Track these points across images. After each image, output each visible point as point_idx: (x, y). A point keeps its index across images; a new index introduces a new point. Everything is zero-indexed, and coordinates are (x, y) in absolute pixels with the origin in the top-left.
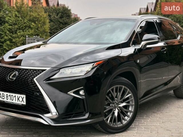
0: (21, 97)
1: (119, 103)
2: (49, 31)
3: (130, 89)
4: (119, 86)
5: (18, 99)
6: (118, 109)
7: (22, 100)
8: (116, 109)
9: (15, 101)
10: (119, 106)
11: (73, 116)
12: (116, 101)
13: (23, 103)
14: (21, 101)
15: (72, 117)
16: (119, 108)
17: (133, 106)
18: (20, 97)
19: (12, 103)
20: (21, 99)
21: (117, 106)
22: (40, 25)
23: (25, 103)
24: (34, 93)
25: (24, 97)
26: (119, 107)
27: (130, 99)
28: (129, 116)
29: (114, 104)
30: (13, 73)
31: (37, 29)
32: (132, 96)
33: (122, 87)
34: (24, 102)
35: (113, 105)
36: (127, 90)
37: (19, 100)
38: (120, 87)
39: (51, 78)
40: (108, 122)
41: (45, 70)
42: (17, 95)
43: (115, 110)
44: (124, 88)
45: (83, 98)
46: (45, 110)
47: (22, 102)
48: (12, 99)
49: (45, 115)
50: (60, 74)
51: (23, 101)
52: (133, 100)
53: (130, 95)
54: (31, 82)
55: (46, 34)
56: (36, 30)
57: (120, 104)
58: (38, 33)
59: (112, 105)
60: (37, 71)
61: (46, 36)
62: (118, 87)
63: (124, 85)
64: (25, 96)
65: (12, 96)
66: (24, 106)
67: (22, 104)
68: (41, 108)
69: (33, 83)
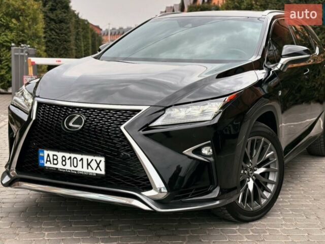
0: (96, 160)
1: (255, 168)
2: (43, 35)
3: (272, 143)
4: (256, 138)
5: (89, 164)
6: (253, 179)
7: (97, 165)
8: (251, 179)
9: (82, 169)
10: (255, 172)
11: (193, 194)
12: (250, 165)
13: (98, 172)
14: (94, 168)
15: (190, 196)
16: (254, 177)
17: (277, 173)
18: (92, 160)
19: (76, 172)
20: (94, 165)
21: (251, 173)
22: (27, 24)
23: (103, 172)
24: (119, 153)
25: (100, 161)
26: (255, 175)
27: (272, 160)
28: (270, 190)
29: (246, 170)
30: (75, 116)
31: (23, 31)
32: (276, 155)
33: (261, 140)
34: (101, 170)
35: (246, 172)
36: (268, 145)
37: (89, 167)
38: (258, 140)
39: (151, 125)
40: (239, 202)
41: (139, 111)
42: (85, 157)
43: (249, 181)
44: (264, 142)
45: (209, 160)
46: (140, 183)
47: (96, 170)
48: (75, 165)
49: (143, 193)
50: (166, 118)
51: (98, 168)
52: (277, 163)
53: (272, 152)
54: (114, 134)
55: (37, 40)
56: (21, 33)
57: (256, 170)
58: (24, 39)
59: (244, 172)
60: (124, 113)
61: (38, 43)
62: (254, 140)
63: (263, 136)
64: (103, 159)
65: (75, 160)
66: (100, 178)
67: (96, 174)
68: (133, 181)
69: (118, 135)
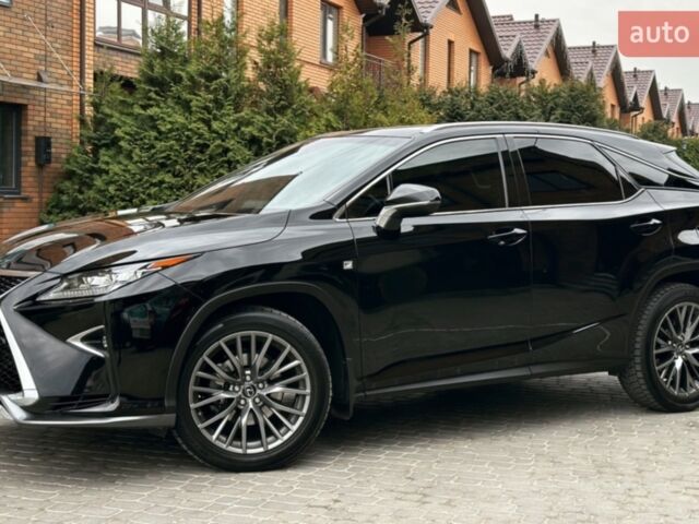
1: (261, 385)
3: (292, 345)
4: (253, 333)
6: (254, 401)
10: (258, 391)
11: (80, 404)
12: (248, 378)
15: (75, 407)
16: (257, 400)
17: (308, 399)
21: (251, 392)
26: (260, 396)
27: (298, 374)
29: (240, 385)
32: (304, 367)
33: (266, 339)
35: (237, 388)
36: (284, 348)
38: (258, 337)
39: (38, 299)
41: (26, 279)
44: (273, 341)
49: (9, 396)
52: (308, 380)
57: (262, 388)
59: (233, 389)
62: (250, 337)
63: (271, 333)
